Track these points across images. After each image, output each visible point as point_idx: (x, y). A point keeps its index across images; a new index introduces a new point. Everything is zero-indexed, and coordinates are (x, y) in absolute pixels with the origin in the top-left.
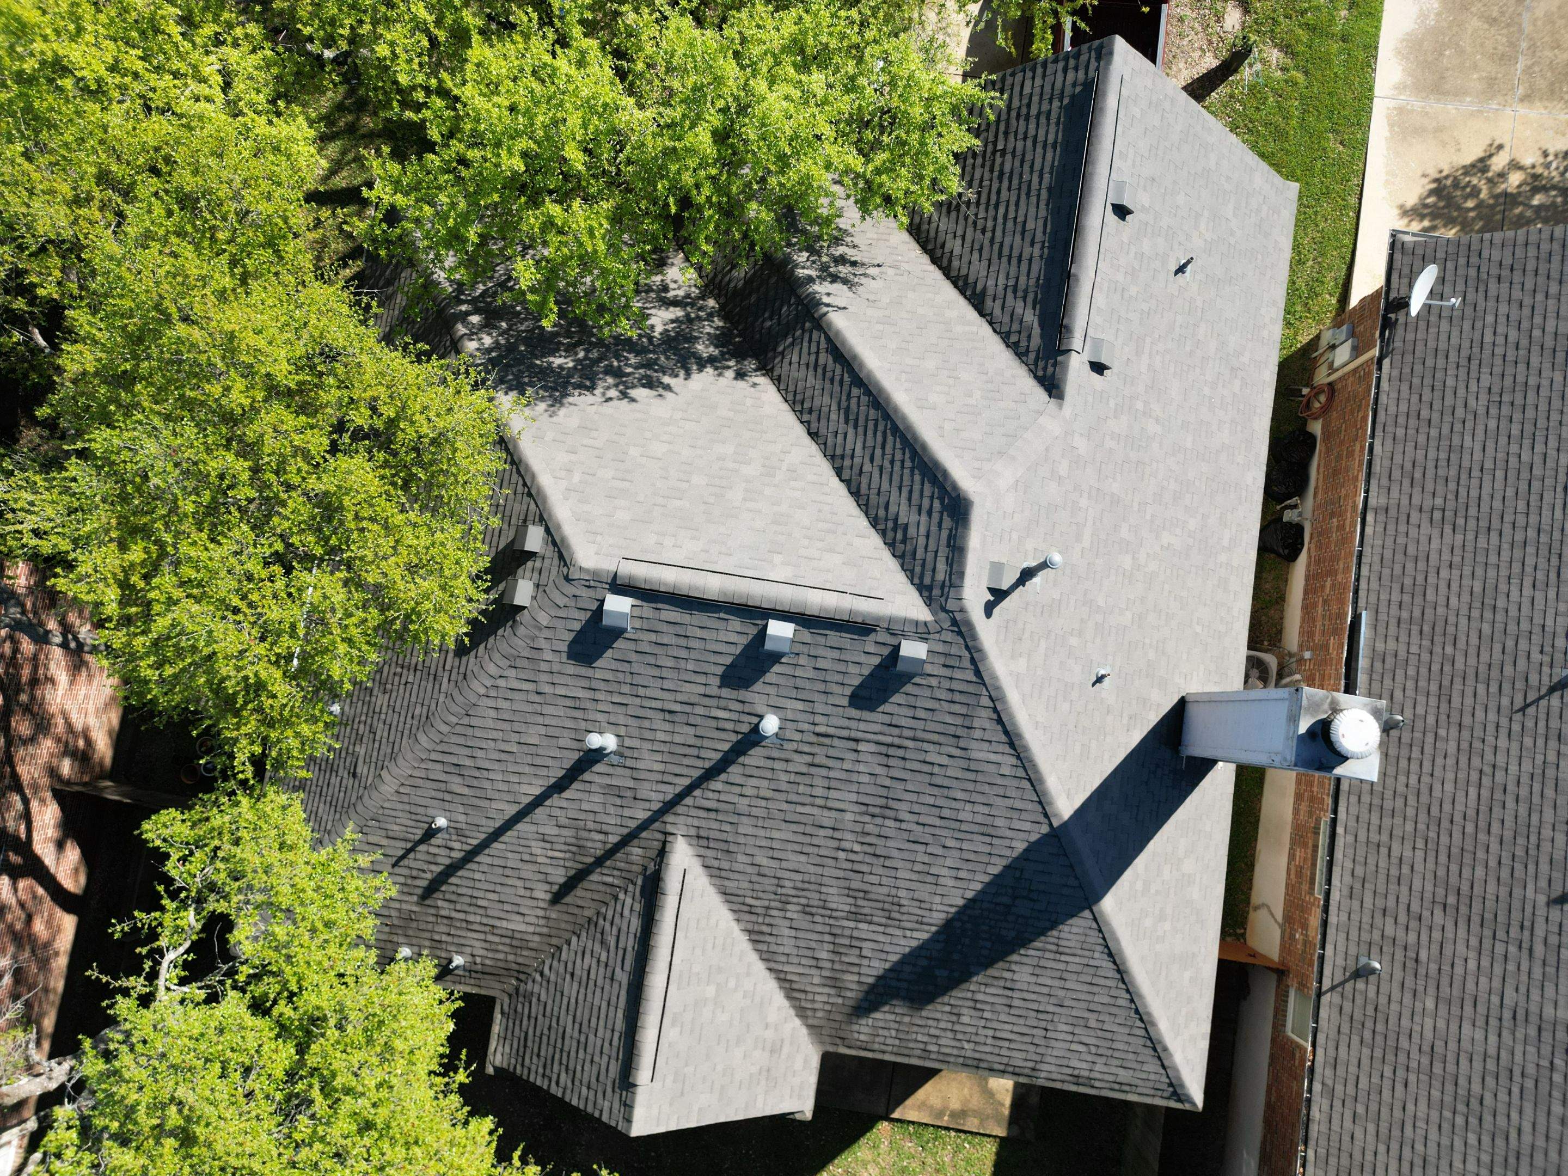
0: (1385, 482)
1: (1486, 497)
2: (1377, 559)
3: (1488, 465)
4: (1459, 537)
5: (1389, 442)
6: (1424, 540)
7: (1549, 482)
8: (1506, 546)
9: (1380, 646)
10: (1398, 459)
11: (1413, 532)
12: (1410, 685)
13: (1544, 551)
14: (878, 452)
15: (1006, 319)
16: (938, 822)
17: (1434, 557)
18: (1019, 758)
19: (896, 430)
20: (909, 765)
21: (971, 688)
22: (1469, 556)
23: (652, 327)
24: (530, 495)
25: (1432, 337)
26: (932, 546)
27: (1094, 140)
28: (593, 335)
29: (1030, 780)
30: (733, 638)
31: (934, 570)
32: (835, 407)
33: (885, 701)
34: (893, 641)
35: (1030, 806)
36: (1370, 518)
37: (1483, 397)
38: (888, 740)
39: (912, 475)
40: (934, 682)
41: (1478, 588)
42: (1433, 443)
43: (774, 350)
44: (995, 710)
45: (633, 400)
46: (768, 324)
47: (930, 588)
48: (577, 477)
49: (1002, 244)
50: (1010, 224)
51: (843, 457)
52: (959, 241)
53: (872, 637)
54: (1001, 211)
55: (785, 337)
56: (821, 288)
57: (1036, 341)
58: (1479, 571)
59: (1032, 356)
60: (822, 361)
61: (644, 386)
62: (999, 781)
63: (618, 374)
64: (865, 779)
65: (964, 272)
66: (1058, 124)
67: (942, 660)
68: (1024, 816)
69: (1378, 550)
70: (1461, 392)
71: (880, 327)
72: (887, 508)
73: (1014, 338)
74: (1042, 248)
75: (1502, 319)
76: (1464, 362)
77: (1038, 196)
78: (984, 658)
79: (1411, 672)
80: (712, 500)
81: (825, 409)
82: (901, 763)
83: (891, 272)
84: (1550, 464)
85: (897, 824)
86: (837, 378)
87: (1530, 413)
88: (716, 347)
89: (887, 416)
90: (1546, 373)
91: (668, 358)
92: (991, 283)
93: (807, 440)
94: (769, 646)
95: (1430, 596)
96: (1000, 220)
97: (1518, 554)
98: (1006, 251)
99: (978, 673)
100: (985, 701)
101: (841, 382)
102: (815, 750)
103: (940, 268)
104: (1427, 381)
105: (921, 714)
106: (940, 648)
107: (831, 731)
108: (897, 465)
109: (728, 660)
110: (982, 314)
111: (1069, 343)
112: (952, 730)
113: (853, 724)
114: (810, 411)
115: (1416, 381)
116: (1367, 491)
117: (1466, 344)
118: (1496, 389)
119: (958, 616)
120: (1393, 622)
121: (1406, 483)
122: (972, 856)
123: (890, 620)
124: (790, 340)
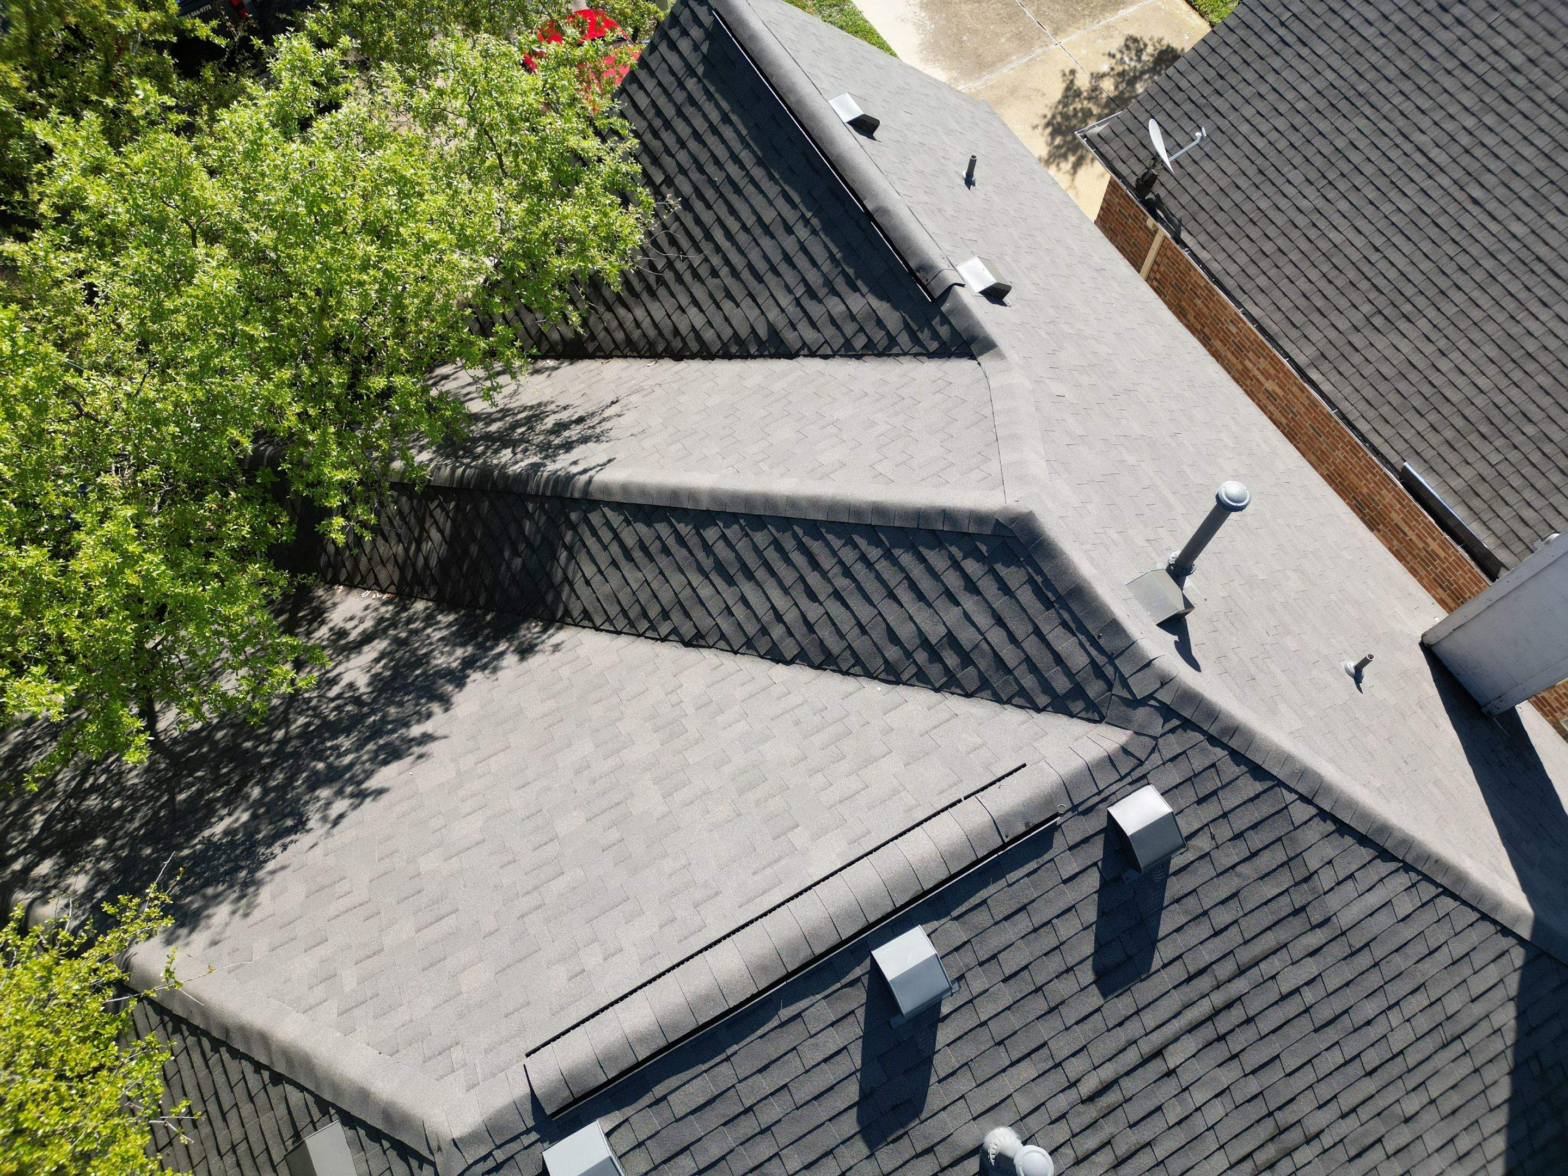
0: (1294, 334)
1: (1408, 270)
2: (1363, 406)
3: (1379, 241)
4: (1422, 323)
5: (1260, 298)
6: (1389, 352)
7: (1453, 208)
8: (1476, 294)
9: (1457, 483)
10: (1285, 304)
11: (1371, 354)
12: (1529, 494)
13: (1519, 269)
14: (813, 579)
15: (829, 331)
16: (1370, 1086)
17: (1416, 359)
18: (1407, 868)
19: (814, 528)
20: (1265, 1025)
21: (1265, 808)
22: (1450, 331)
23: (351, 686)
24: (277, 1079)
25: (1206, 184)
26: (1021, 629)
27: (768, 71)
28: (262, 755)
29: (1447, 892)
30: (832, 1041)
31: (1058, 659)
32: (696, 579)
33: (1152, 943)
34: (1095, 823)
35: (1473, 937)
36: (1315, 376)
37: (1309, 191)
38: (1204, 1008)
39: (895, 562)
40: (1202, 843)
41: (1493, 352)
42: (1304, 265)
43: (551, 585)
44: (1324, 815)
45: (380, 792)
46: (517, 562)
47: (1078, 692)
48: (349, 979)
49: (750, 266)
50: (742, 238)
51: (764, 631)
52: (692, 311)
53: (1059, 842)
54: (718, 235)
55: (555, 558)
56: (561, 464)
57: (892, 318)
58: (1476, 336)
59: (904, 339)
60: (630, 540)
61: (385, 763)
62: (1407, 932)
63: (333, 776)
64: (1216, 1111)
65: (727, 333)
66: (710, 97)
67: (1189, 795)
68: (1479, 959)
69: (1355, 397)
70: (1283, 203)
71: (679, 446)
72: (893, 638)
73: (859, 342)
74: (807, 222)
75: (1257, 120)
76: (1258, 179)
77: (753, 181)
78: (1249, 737)
79: (1516, 481)
80: (614, 835)
81: (686, 594)
82: (1250, 1033)
83: (635, 398)
84: (1436, 194)
85: (1316, 1147)
86: (671, 542)
87: (1368, 169)
88: (464, 645)
89: (785, 523)
90: (1345, 127)
91: (401, 704)
92: (773, 314)
93: (692, 655)
94: (907, 1002)
95: (1454, 396)
96: (725, 244)
97: (1495, 290)
98: (761, 266)
99: (1258, 772)
100: (1301, 812)
101: (681, 541)
102: (1107, 1129)
103: (693, 357)
104: (1241, 220)
105: (1222, 917)
106: (1174, 775)
107: (1107, 1073)
108: (859, 570)
109: (852, 1092)
110: (791, 355)
111: (943, 280)
112: (1284, 906)
113: (1133, 1029)
114: (665, 615)
115: (1230, 229)
116: (1286, 355)
117: (1245, 164)
118: (1313, 175)
119: (1165, 696)
120: (1445, 450)
121: (1316, 317)
122: (1455, 1100)
123: (1067, 787)
124: (563, 555)
